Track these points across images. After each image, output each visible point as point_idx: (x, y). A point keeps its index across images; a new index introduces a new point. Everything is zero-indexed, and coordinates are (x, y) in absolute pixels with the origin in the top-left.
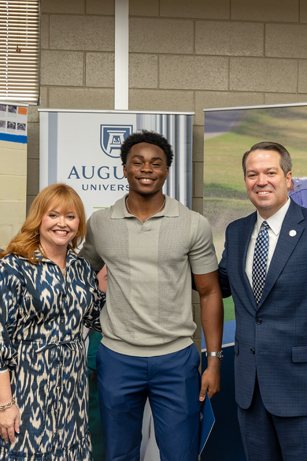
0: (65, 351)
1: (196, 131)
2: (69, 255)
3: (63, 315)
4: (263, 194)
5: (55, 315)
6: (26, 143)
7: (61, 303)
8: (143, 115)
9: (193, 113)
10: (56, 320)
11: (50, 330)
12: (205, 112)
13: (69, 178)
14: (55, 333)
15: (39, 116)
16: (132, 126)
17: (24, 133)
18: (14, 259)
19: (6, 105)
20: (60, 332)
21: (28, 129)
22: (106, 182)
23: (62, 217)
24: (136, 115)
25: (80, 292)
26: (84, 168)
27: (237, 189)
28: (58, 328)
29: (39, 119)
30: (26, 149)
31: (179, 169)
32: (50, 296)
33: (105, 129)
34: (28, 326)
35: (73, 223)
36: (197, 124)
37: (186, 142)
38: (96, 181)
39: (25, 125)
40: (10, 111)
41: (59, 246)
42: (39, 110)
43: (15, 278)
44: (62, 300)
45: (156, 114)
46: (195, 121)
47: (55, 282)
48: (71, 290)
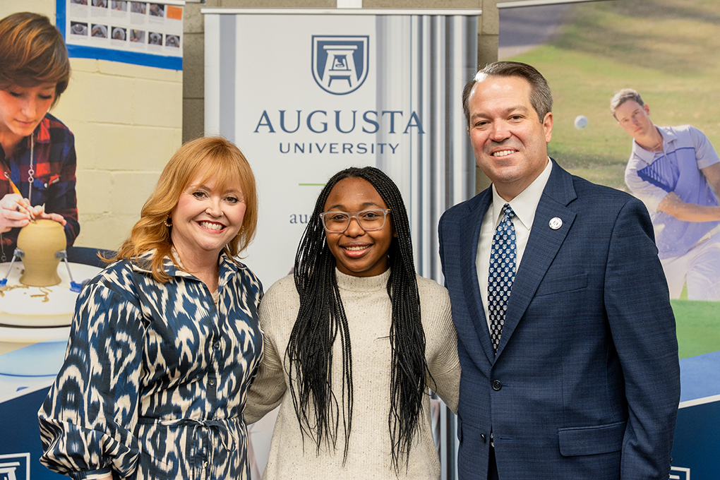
0: (215, 436)
1: (485, 44)
2: (223, 263)
3: (214, 372)
4: (503, 155)
5: (199, 373)
6: (181, 69)
7: (211, 351)
8: (388, 17)
9: (479, 12)
10: (200, 381)
11: (189, 399)
12: (500, 8)
13: (256, 131)
14: (197, 403)
15: (203, 22)
16: (368, 37)
17: (178, 52)
18: (124, 272)
19: (145, 3)
20: (207, 402)
21: (184, 45)
22: (322, 139)
23: (216, 199)
24: (374, 17)
25: (243, 332)
26: (282, 113)
27: (558, 149)
28: (204, 395)
29: (203, 28)
30: (181, 80)
31: (452, 114)
32: (192, 340)
33: (321, 44)
34: (151, 392)
35: (235, 211)
36: (487, 31)
37: (465, 64)
38: (304, 136)
39: (179, 37)
40: (153, 13)
41: (206, 250)
42: (203, 11)
43: (130, 307)
44: (213, 345)
45: (411, 15)
46: (483, 27)
47: (201, 313)
48: (227, 328)
